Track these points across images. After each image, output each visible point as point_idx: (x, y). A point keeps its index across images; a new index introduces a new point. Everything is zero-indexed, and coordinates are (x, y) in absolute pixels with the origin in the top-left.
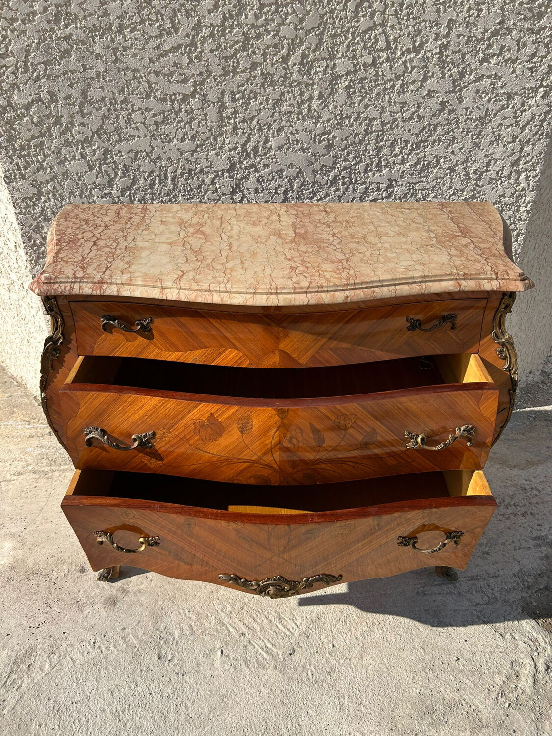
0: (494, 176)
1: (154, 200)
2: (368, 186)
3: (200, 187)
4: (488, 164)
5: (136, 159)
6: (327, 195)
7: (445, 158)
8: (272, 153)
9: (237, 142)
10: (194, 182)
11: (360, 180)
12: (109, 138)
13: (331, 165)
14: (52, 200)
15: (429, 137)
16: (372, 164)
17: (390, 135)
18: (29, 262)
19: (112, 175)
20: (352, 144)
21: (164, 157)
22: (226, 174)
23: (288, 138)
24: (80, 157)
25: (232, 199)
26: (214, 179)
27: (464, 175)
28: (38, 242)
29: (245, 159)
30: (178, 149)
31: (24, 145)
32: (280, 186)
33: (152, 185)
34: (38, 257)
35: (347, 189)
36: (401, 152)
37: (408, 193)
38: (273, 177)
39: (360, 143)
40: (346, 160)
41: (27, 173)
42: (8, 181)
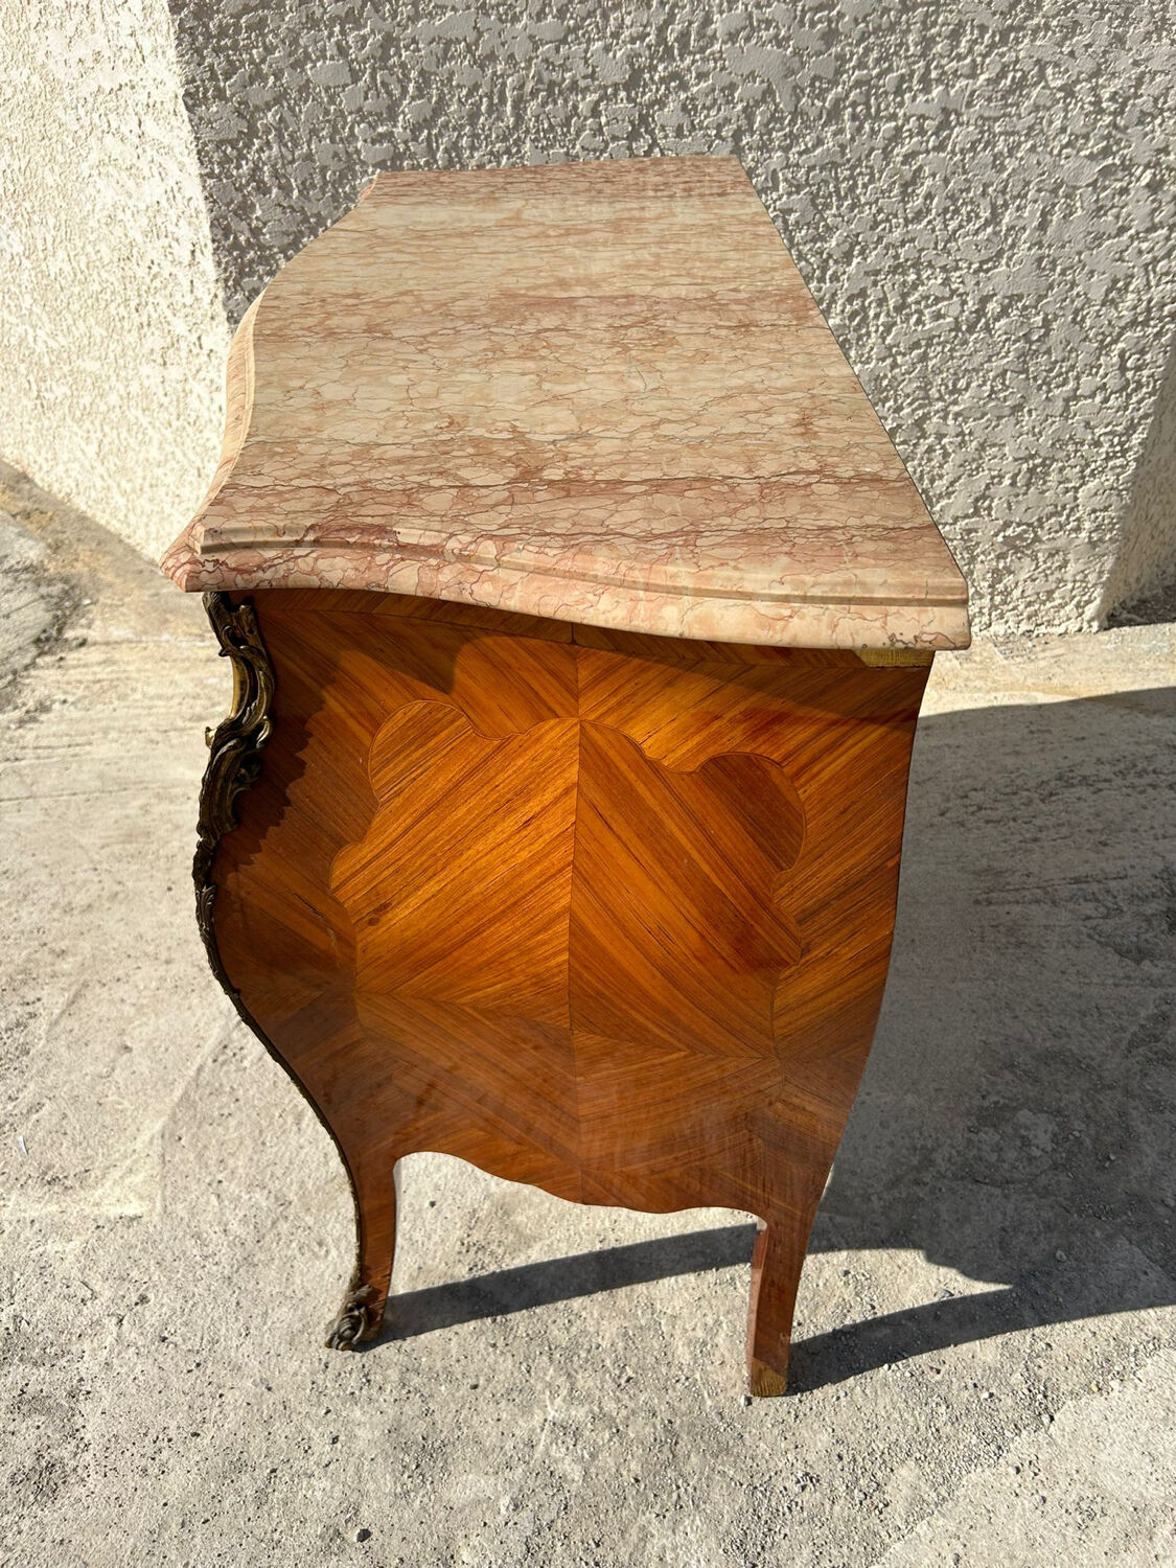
0: (1148, 107)
1: (477, 149)
2: (900, 122)
3: (567, 123)
4: (1140, 81)
5: (445, 57)
6: (819, 142)
7: (1057, 65)
8: (717, 47)
9: (648, 24)
10: (558, 109)
11: (886, 109)
12: (396, 12)
13: (830, 76)
14: (275, 147)
15: (1026, 19)
16: (911, 75)
17: (951, 12)
18: (221, 284)
19: (397, 93)
20: (875, 31)
21: (501, 53)
22: (623, 94)
23: (750, 16)
24: (335, 52)
25: (630, 148)
26: (597, 103)
27: (1090, 103)
28: (242, 238)
29: (661, 60)
30: (531, 37)
31: (228, 26)
32: (727, 121)
33: (473, 117)
34: (241, 274)
35: (859, 129)
36: (970, 51)
37: (980, 141)
38: (715, 100)
39: (892, 28)
40: (861, 65)
41: (227, 86)
42: (190, 103)
